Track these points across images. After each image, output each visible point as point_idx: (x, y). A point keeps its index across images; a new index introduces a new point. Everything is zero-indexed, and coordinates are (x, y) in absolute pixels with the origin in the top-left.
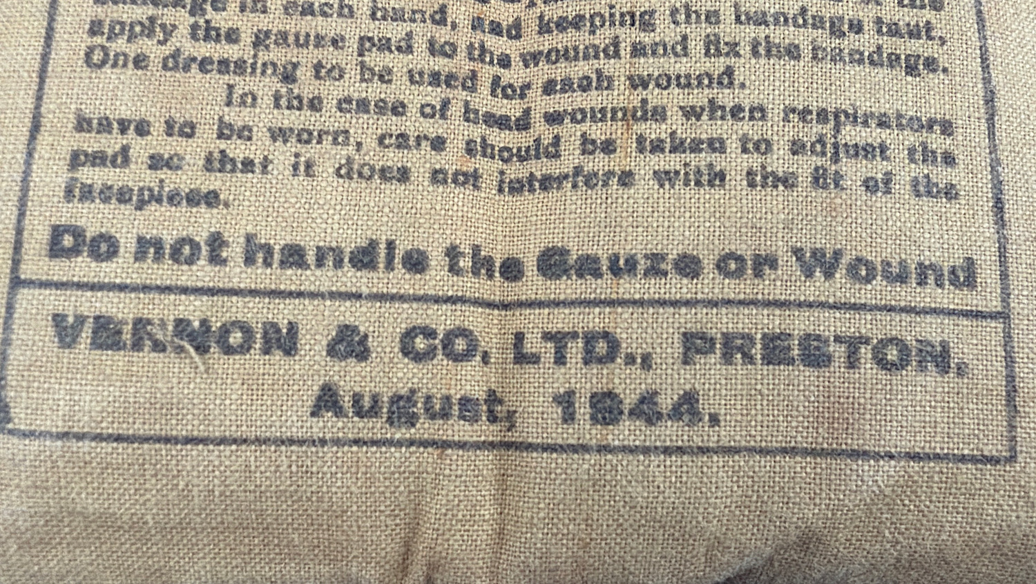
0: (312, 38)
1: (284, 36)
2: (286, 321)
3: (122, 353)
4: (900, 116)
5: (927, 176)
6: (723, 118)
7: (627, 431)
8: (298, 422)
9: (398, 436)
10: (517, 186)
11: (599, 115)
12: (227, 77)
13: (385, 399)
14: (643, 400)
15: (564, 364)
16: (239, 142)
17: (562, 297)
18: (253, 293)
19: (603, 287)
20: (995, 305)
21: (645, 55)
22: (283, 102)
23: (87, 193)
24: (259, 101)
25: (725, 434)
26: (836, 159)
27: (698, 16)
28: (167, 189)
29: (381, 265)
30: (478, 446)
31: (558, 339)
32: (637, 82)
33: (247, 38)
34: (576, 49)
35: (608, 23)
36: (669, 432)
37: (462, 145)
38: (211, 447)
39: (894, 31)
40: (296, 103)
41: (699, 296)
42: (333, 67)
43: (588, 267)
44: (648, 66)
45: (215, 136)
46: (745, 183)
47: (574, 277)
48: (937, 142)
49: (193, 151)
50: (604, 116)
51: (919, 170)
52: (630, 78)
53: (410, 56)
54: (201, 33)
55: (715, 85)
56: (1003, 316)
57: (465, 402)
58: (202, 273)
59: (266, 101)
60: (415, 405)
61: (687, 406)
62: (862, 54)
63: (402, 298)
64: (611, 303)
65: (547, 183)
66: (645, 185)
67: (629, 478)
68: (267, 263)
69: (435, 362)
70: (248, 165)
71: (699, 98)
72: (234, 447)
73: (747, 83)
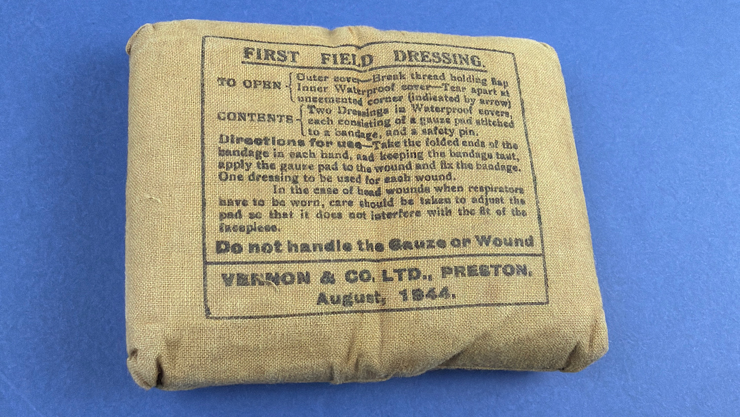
0: (302, 166)
1: (291, 165)
2: (305, 272)
3: (248, 286)
4: (506, 188)
5: (516, 208)
6: (449, 191)
7: (425, 302)
8: (313, 307)
9: (347, 310)
10: (378, 217)
11: (406, 191)
12: (273, 182)
13: (342, 297)
14: (430, 291)
15: (402, 280)
16: (281, 206)
17: (399, 257)
18: (293, 262)
19: (414, 252)
20: (540, 252)
21: (421, 169)
22: (295, 191)
23: (228, 229)
24: (286, 191)
25: (457, 301)
26: (487, 204)
27: (438, 154)
28: (257, 226)
29: (336, 249)
30: (374, 311)
31: (399, 272)
32: (419, 178)
33: (278, 167)
34: (396, 166)
35: (406, 157)
36: (440, 301)
37: (359, 203)
38: (283, 318)
39: (503, 157)
40: (299, 191)
41: (446, 254)
42: (311, 177)
43: (407, 246)
44: (421, 172)
45: (272, 205)
46: (458, 214)
47: (403, 249)
48: (519, 196)
49: (265, 211)
50: (408, 190)
51: (514, 206)
52: (416, 177)
53: (337, 171)
54: (261, 166)
55: (445, 179)
56: (543, 255)
57: (368, 296)
58: (274, 256)
59: (289, 191)
60: (352, 299)
61: (445, 292)
62: (493, 166)
63: (345, 261)
64: (417, 258)
65: (389, 215)
66: (425, 216)
67: (427, 318)
68: (296, 251)
69: (358, 282)
70: (285, 215)
71: (440, 184)
72: (291, 318)
73: (456, 178)
